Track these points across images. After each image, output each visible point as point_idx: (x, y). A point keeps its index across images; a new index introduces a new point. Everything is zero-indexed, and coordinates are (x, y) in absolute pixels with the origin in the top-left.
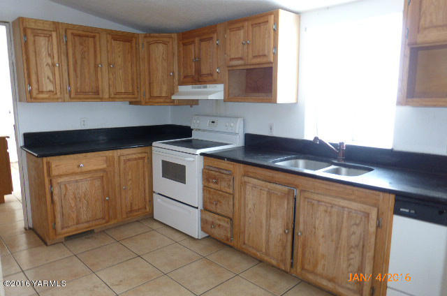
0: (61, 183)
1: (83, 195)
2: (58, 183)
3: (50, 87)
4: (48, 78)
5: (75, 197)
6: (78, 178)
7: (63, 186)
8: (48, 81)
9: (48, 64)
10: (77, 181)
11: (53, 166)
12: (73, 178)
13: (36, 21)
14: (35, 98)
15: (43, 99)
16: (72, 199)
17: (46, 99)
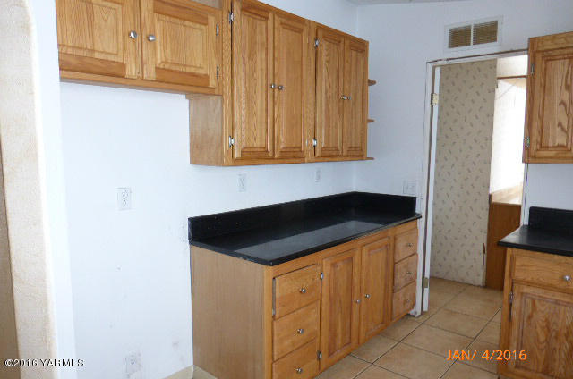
0: (527, 293)
1: (565, 331)
2: (522, 294)
3: (561, 140)
4: (560, 124)
5: (548, 327)
6: (558, 297)
7: (528, 300)
8: (559, 129)
9: (563, 103)
10: (557, 302)
11: (518, 263)
12: (550, 295)
13: (554, 37)
14: (534, 157)
15: (546, 158)
16: (542, 328)
17: (551, 158)
